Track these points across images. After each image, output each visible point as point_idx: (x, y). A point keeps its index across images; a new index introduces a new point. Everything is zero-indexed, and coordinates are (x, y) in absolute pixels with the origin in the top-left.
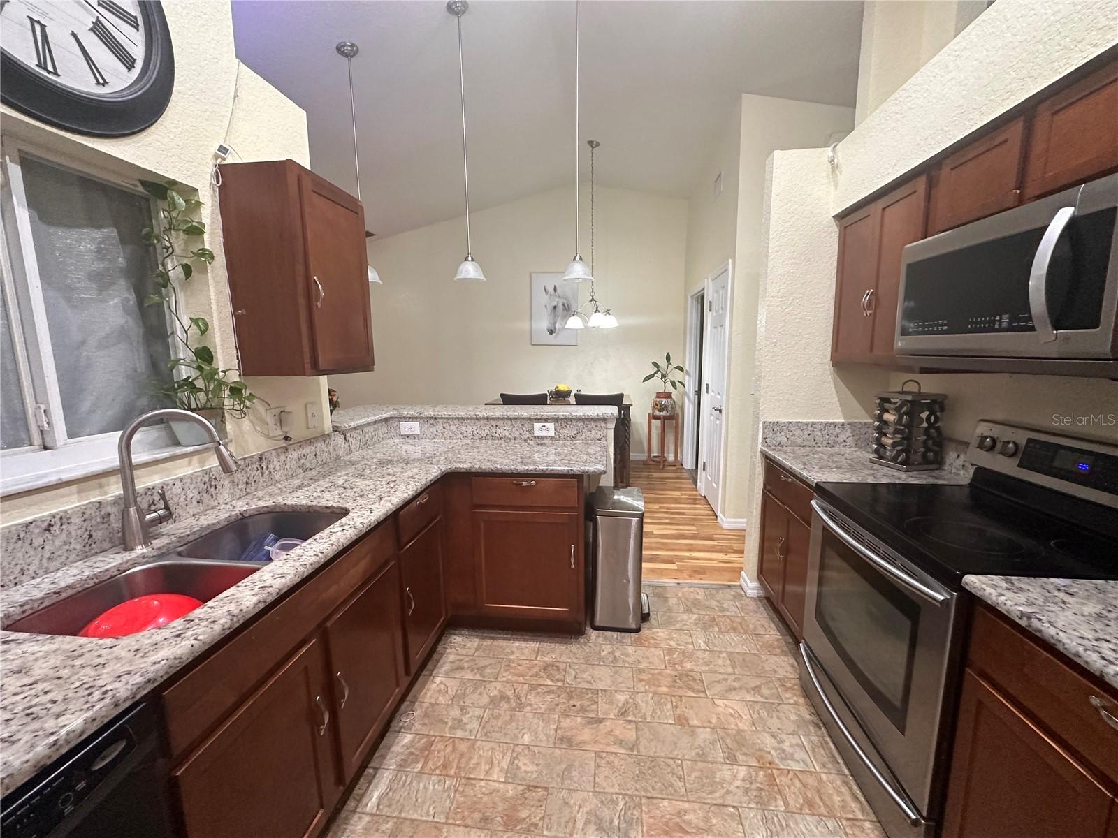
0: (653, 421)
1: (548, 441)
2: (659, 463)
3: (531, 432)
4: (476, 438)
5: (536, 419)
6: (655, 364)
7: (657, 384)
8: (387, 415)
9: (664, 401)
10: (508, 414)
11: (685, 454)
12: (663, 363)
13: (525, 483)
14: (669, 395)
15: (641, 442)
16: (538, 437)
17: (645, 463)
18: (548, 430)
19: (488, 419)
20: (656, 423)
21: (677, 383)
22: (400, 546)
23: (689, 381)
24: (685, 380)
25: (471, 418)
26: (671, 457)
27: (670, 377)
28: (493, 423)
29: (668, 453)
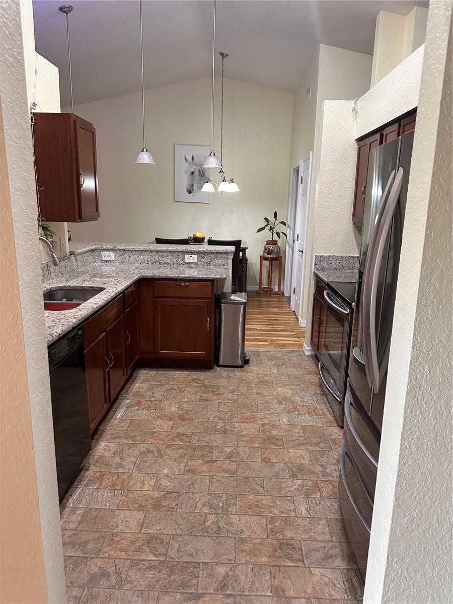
0: (264, 262)
1: (194, 266)
2: (268, 292)
3: (184, 260)
4: (150, 263)
5: (186, 252)
6: (266, 219)
7: (267, 235)
8: (93, 247)
9: (271, 247)
10: (170, 249)
11: (285, 285)
12: (272, 219)
13: (183, 284)
14: (275, 243)
15: (255, 277)
16: (188, 263)
17: (257, 292)
18: (193, 259)
19: (157, 251)
20: (266, 263)
21: (281, 234)
22: (125, 309)
23: (290, 232)
24: (287, 232)
25: (147, 251)
26: (276, 289)
27: (277, 229)
28: (161, 254)
29: (274, 285)
